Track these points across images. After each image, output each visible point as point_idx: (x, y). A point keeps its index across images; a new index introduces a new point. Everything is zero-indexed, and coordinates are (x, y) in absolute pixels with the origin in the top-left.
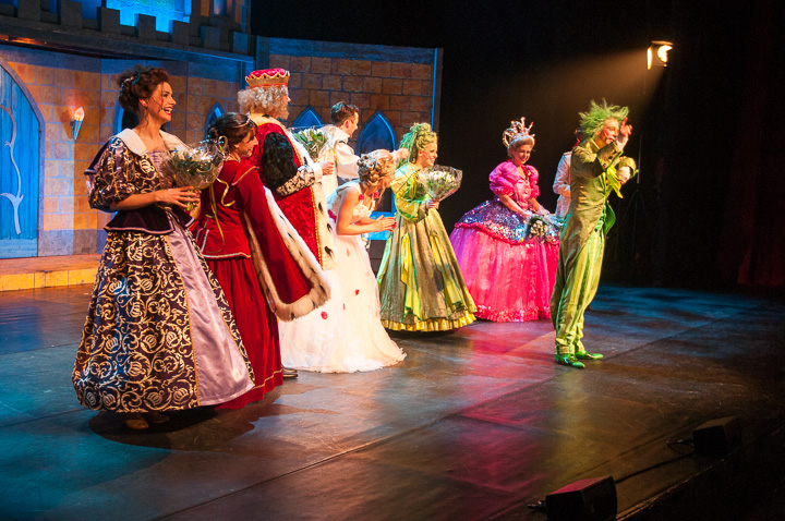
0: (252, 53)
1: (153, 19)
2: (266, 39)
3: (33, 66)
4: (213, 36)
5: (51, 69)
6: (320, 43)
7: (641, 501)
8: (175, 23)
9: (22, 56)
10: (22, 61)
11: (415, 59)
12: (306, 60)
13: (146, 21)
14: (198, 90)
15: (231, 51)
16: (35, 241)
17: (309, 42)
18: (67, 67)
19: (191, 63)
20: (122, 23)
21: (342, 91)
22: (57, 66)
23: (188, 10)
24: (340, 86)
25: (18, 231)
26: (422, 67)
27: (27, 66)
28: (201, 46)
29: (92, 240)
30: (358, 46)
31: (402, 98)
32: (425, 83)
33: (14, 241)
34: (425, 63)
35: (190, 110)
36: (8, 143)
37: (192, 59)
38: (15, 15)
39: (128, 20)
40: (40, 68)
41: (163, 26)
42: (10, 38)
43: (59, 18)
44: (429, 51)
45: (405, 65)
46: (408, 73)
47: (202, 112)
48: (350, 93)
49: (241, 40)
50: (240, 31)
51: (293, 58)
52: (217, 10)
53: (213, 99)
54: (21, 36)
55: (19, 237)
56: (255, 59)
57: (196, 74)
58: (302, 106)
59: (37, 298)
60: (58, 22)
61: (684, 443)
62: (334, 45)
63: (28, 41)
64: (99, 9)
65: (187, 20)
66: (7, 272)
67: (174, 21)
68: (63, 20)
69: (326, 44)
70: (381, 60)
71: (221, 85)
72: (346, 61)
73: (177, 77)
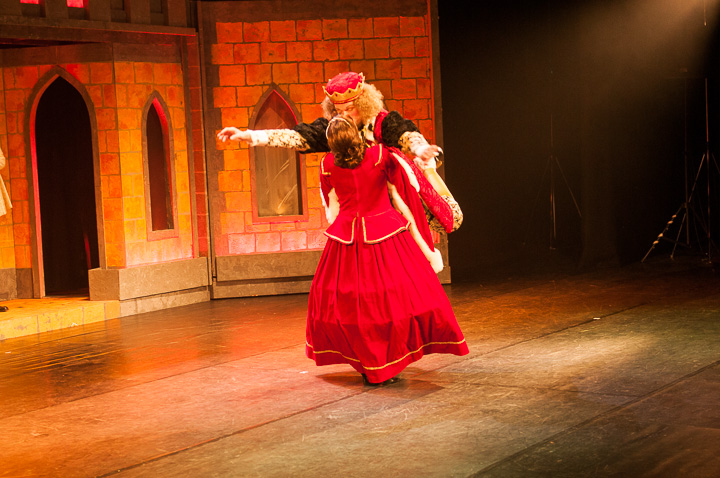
0: (194, 23)
2: (209, 4)
4: (140, 7)
11: (403, 11)
12: (263, 26)
14: (129, 77)
15: (166, 23)
17: (265, 4)
19: (116, 45)
21: (313, 60)
24: (309, 55)
26: (411, 20)
28: (127, 20)
29: (11, 283)
31: (390, 62)
32: (418, 41)
34: (416, 15)
35: (120, 103)
37: (116, 37)
45: (392, 20)
46: (395, 30)
47: (136, 104)
48: (323, 62)
49: (177, 9)
51: (247, 26)
53: (148, 88)
56: (197, 31)
57: (124, 56)
58: (264, 85)
62: (297, 2)
70: (358, 17)
71: (158, 69)
72: (314, 22)
73: (101, 64)
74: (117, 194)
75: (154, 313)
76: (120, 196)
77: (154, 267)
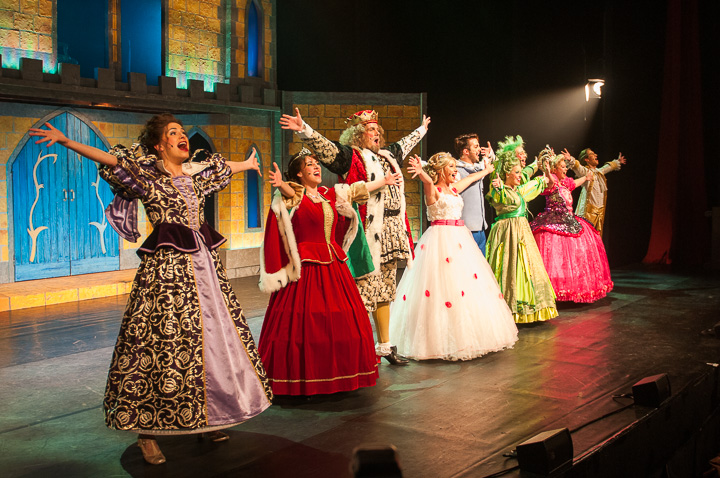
0: (279, 104)
1: (201, 83)
2: (289, 93)
3: (111, 124)
4: (248, 93)
5: (126, 125)
6: (331, 93)
7: (593, 446)
8: (218, 86)
9: (103, 116)
10: (103, 120)
11: (406, 102)
12: (321, 107)
13: (196, 85)
14: (238, 135)
15: (263, 103)
16: (117, 258)
17: (323, 94)
18: (137, 123)
19: (231, 115)
20: (178, 86)
22: (130, 122)
23: (228, 74)
25: (104, 251)
26: (411, 108)
27: (107, 124)
28: (240, 101)
30: (361, 95)
31: (397, 134)
32: (414, 121)
33: (101, 259)
34: (414, 105)
35: (233, 151)
36: (94, 184)
37: (232, 110)
38: (96, 86)
39: (182, 84)
40: (117, 125)
41: (209, 88)
42: (93, 104)
43: (129, 86)
44: (415, 95)
45: (400, 107)
46: (400, 114)
47: (242, 151)
49: (270, 95)
50: (269, 88)
51: (311, 107)
52: (251, 74)
53: (249, 142)
54: (101, 102)
55: (105, 255)
56: (281, 109)
57: (236, 123)
59: (120, 303)
60: (129, 89)
61: (626, 396)
62: (342, 94)
63: (106, 105)
64: (159, 77)
65: (227, 82)
66: (96, 284)
67: (218, 84)
68: (132, 87)
69: (336, 94)
70: (379, 104)
71: (256, 130)
72: (352, 106)
73: (222, 126)
74: (228, 204)
75: (246, 278)
76: (229, 206)
77: (248, 250)
